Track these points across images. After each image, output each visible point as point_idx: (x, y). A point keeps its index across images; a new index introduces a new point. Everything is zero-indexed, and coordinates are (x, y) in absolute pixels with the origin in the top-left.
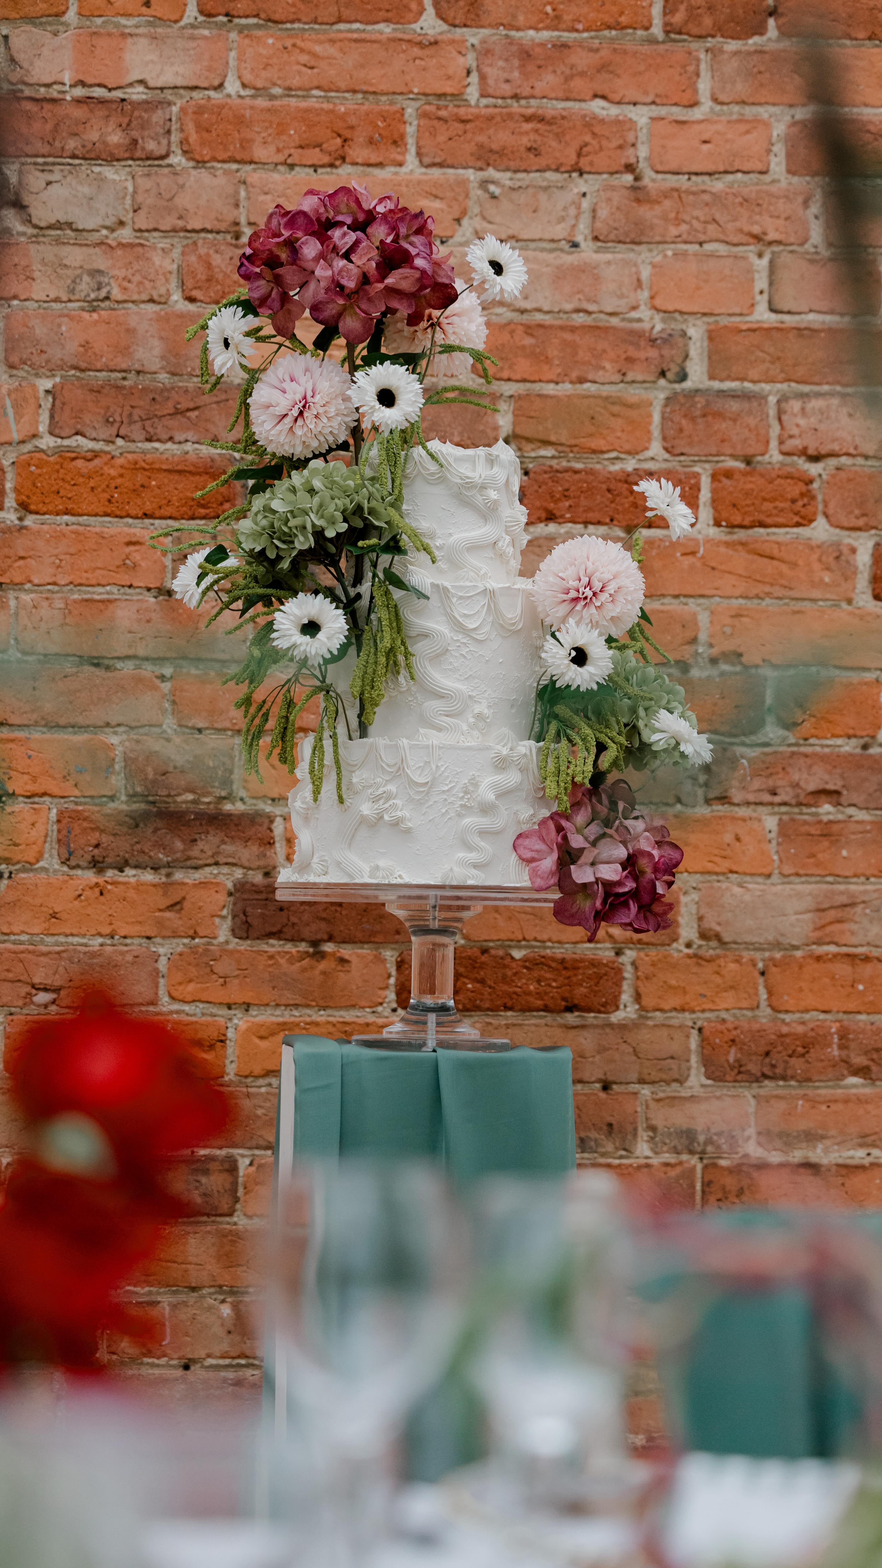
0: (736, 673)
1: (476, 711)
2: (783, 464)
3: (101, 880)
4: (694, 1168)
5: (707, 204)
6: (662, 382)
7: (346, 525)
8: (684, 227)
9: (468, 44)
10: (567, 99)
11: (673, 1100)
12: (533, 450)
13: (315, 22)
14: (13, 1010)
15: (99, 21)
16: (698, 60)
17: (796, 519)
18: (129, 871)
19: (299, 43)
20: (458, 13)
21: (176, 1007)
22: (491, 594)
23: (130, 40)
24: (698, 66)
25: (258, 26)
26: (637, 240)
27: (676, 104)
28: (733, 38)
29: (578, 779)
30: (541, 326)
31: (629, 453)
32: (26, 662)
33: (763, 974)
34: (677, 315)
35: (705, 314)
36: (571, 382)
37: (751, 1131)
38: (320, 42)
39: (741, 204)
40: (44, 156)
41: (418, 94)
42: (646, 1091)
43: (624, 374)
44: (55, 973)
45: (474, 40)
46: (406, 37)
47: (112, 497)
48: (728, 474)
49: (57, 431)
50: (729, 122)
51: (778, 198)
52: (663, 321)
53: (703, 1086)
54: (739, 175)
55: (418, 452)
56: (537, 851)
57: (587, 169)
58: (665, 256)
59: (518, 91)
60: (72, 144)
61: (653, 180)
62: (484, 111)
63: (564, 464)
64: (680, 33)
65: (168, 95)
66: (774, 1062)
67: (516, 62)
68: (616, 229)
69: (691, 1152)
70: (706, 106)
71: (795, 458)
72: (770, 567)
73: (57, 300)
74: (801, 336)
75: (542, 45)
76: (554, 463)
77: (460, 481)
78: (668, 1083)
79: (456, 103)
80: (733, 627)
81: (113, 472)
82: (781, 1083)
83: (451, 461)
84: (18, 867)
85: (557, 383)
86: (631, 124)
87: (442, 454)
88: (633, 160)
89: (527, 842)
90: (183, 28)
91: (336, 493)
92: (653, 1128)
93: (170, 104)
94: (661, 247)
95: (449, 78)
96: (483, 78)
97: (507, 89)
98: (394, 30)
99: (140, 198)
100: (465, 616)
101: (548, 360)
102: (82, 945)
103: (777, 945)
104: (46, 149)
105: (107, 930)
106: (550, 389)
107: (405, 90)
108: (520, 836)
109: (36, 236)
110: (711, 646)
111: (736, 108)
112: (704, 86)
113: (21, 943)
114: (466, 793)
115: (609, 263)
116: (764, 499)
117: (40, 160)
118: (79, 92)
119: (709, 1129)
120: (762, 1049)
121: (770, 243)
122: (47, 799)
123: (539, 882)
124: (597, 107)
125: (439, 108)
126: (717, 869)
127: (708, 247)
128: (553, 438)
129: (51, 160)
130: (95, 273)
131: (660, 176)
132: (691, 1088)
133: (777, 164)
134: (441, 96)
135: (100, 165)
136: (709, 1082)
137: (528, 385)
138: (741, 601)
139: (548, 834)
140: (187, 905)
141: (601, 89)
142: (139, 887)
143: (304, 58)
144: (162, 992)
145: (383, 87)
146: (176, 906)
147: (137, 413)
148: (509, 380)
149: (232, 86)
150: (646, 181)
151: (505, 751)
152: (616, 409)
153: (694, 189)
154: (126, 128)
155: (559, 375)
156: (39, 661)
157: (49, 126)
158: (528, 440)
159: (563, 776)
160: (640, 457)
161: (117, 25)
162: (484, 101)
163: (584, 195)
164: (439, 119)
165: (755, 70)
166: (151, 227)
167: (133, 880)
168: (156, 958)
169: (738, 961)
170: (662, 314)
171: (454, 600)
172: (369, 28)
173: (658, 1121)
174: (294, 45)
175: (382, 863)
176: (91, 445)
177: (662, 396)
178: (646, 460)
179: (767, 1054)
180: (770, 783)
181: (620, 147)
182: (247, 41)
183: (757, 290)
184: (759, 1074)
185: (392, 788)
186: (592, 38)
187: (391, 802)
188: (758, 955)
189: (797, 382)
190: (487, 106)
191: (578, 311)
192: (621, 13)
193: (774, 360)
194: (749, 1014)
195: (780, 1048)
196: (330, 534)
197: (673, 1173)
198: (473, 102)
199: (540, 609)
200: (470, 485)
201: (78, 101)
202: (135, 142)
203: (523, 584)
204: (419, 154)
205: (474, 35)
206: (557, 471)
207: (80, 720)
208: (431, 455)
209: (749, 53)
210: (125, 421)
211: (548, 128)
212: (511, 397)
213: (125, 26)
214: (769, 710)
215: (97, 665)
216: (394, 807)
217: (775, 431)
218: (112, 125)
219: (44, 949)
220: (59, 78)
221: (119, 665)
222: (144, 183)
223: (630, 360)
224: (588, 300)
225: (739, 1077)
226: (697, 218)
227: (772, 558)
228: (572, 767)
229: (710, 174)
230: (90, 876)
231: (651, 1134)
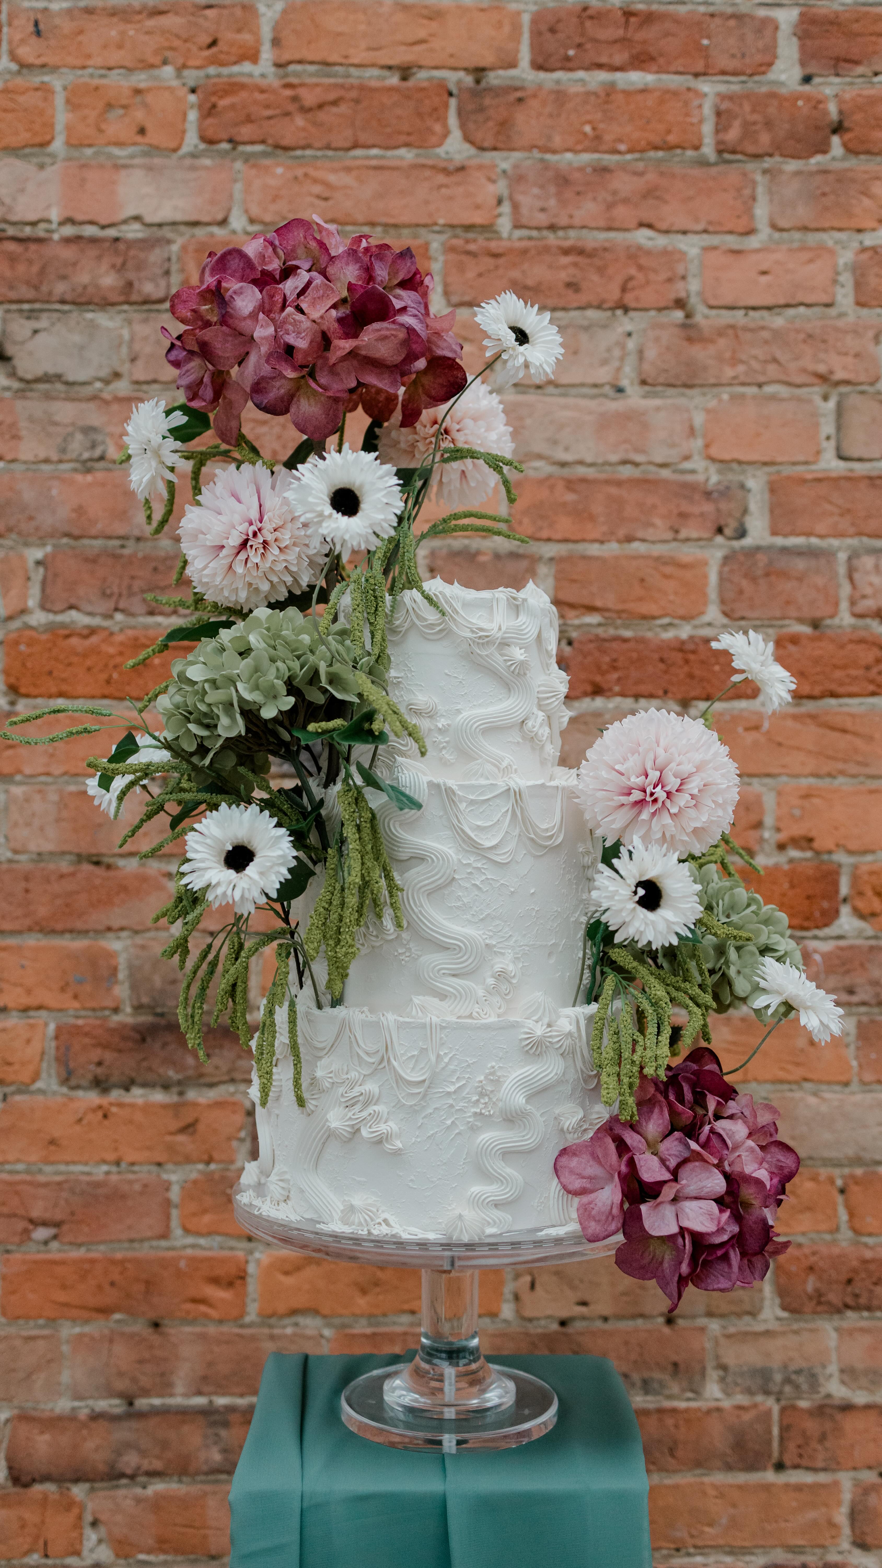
0: (806, 860)
1: (498, 967)
2: (854, 628)
3: (104, 1101)
4: (769, 1413)
5: (766, 342)
6: (719, 539)
7: (292, 700)
8: (741, 368)
9: (499, 170)
10: (610, 229)
11: (746, 1336)
12: (577, 617)
13: (328, 147)
14: (10, 1247)
15: (89, 152)
16: (754, 183)
17: (871, 688)
18: (137, 1091)
19: (313, 173)
20: (487, 136)
21: (190, 1240)
22: (517, 796)
23: (123, 173)
24: (754, 189)
25: (264, 154)
26: (689, 383)
27: (731, 232)
28: (793, 157)
29: (649, 1071)
30: (583, 480)
31: (683, 618)
32: (17, 862)
33: (842, 1191)
34: (735, 466)
35: (765, 464)
36: (619, 541)
37: (833, 1368)
38: (334, 171)
39: (804, 341)
40: (28, 301)
41: (444, 225)
42: (715, 1326)
43: (677, 532)
44: (56, 1205)
45: (505, 165)
46: (430, 162)
47: (110, 677)
48: (795, 640)
49: (48, 606)
50: (790, 250)
51: (846, 332)
52: (720, 472)
53: (778, 1319)
54: (802, 309)
55: (411, 596)
56: (590, 1178)
57: (633, 305)
58: (720, 400)
59: (554, 221)
60: (60, 288)
61: (706, 317)
62: (518, 245)
63: (612, 632)
64: (734, 152)
65: (167, 232)
66: (857, 1291)
67: (552, 189)
68: (666, 371)
69: (767, 1393)
70: (764, 233)
71: (868, 621)
72: (843, 742)
73: (47, 461)
74: (874, 486)
75: (581, 169)
76: (600, 631)
77: (469, 635)
78: (739, 1315)
79: (487, 235)
80: (803, 808)
81: (111, 650)
82: (865, 1314)
83: (458, 606)
84: (12, 1088)
85: (602, 542)
86: (683, 255)
87: (444, 596)
88: (683, 295)
89: (574, 1162)
90: (183, 157)
91: (282, 652)
92: (724, 1368)
93: (169, 242)
94: (716, 390)
95: (478, 207)
96: (516, 207)
97: (542, 219)
98: (417, 156)
99: (137, 347)
100: (480, 829)
101: (592, 518)
102: (84, 1173)
103: (858, 1161)
104: (30, 294)
105: (111, 1157)
106: (594, 550)
107: (429, 221)
108: (564, 1152)
109: (23, 390)
110: (778, 830)
111: (797, 235)
112: (762, 212)
113: (18, 1172)
114: (482, 1095)
115: (658, 409)
116: (836, 667)
117: (26, 306)
118: (68, 231)
119: (785, 1367)
120: (844, 1277)
121: (838, 383)
122: (43, 1013)
123: (594, 1228)
124: (642, 237)
125: (467, 241)
126: (790, 1077)
127: (769, 389)
128: (599, 603)
129: (37, 306)
130: (87, 430)
131: (714, 312)
132: (765, 1321)
133: (845, 296)
134: (469, 228)
135: (93, 311)
136: (785, 1314)
137: (570, 546)
138: (812, 781)
139: (606, 1155)
140: (201, 1127)
141: (647, 217)
142: (147, 1108)
143: (317, 189)
144: (175, 1223)
145: (405, 219)
146: (188, 1128)
147: (137, 585)
148: (549, 540)
149: (238, 222)
150: (698, 318)
151: (539, 1031)
152: (668, 570)
153: (752, 325)
154: (120, 269)
155: (604, 534)
156: (32, 860)
157: (35, 269)
158: (572, 606)
159: (626, 1068)
160: (696, 622)
161: (110, 156)
162: (518, 233)
163: (629, 334)
164: (469, 253)
165: (819, 192)
166: (149, 377)
167: (140, 1101)
168: (167, 1186)
169: (814, 1179)
170: (717, 465)
171: (463, 806)
172: (389, 153)
173: (730, 1360)
174: (306, 175)
175: (358, 1200)
176: (86, 620)
177: (719, 554)
178: (702, 626)
179: (849, 1281)
180: (847, 981)
181: (670, 280)
182: (253, 172)
183: (823, 435)
184: (840, 1305)
185: (371, 1087)
186: (637, 160)
187: (371, 1109)
188: (836, 1172)
189: (869, 536)
190: (521, 239)
191: (625, 462)
192: (669, 132)
193: (845, 512)
194: (828, 1237)
195: (863, 1275)
196: (268, 713)
197: (747, 1417)
198: (505, 235)
199: (587, 816)
200: (485, 641)
201: (67, 241)
202: (130, 285)
203: (565, 778)
204: (446, 293)
205: (505, 159)
206: (605, 640)
207: (79, 925)
208: (428, 598)
209: (812, 174)
210: (125, 592)
211: (588, 261)
212: (551, 559)
213: (119, 157)
214: (845, 900)
215: (97, 863)
216: (376, 1117)
217: (846, 590)
218: (104, 266)
219: (41, 1178)
220: (45, 215)
221: (121, 863)
222: (142, 330)
223: (683, 516)
224: (637, 450)
225: (819, 1309)
226: (755, 358)
227: (844, 731)
228: (639, 1049)
229: (769, 308)
230: (92, 1097)
231: (721, 1373)
